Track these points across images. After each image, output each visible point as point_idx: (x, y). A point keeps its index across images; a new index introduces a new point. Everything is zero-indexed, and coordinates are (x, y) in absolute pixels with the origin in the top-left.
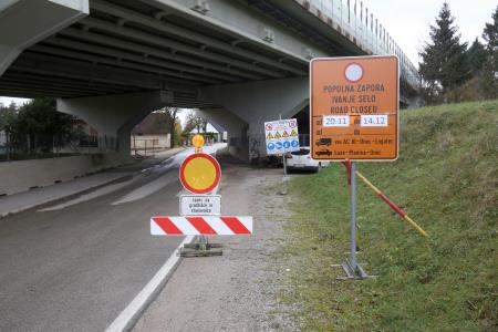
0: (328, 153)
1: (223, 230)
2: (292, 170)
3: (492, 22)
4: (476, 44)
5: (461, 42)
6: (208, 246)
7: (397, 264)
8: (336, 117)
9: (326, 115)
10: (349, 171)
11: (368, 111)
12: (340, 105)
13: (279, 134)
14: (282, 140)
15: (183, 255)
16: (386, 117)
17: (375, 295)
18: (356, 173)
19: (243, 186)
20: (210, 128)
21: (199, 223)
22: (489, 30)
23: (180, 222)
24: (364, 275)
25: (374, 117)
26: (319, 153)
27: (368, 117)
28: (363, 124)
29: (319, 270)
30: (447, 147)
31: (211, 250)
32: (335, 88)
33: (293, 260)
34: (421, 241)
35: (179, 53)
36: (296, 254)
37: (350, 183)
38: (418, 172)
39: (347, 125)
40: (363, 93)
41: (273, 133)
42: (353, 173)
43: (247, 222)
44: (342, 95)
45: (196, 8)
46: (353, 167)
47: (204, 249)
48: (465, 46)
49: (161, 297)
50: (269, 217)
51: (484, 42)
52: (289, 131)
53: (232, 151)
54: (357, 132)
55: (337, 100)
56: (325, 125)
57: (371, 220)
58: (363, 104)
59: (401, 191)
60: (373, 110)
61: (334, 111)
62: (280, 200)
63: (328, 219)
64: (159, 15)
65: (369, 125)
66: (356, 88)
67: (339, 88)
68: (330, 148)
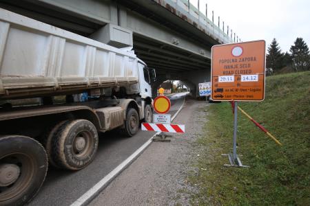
0: (222, 96)
1: (171, 130)
2: (211, 102)
3: (294, 45)
4: (287, 54)
5: (281, 53)
6: (166, 136)
7: (262, 161)
8: (226, 77)
9: (221, 75)
10: (233, 107)
11: (246, 73)
12: (228, 70)
13: (205, 88)
14: (206, 90)
15: (154, 140)
16: (257, 76)
17: (248, 184)
18: (238, 107)
19: (191, 107)
20: (184, 87)
21: (161, 127)
22: (293, 48)
23: (154, 126)
24: (241, 165)
25: (249, 76)
26: (215, 97)
27: (246, 76)
28: (242, 80)
29: (215, 157)
30: (285, 93)
31: (167, 139)
32: (225, 61)
33: (203, 148)
34: (277, 147)
35: (171, 61)
36: (205, 145)
37: (234, 112)
38: (269, 105)
39: (233, 81)
40: (242, 63)
41: (202, 88)
42: (236, 108)
43: (182, 127)
44: (230, 64)
45: (174, 43)
46: (236, 104)
47: (163, 138)
48: (283, 54)
49: (131, 167)
50: (197, 122)
51: (290, 53)
52: (209, 87)
53: (191, 94)
54: (238, 85)
55: (226, 67)
56: (220, 81)
57: (244, 128)
58: (243, 69)
59: (260, 114)
60: (250, 72)
61: (225, 74)
62: (204, 114)
63: (223, 124)
64: (162, 47)
65: (246, 80)
66: (238, 60)
67: (228, 61)
68: (222, 94)
